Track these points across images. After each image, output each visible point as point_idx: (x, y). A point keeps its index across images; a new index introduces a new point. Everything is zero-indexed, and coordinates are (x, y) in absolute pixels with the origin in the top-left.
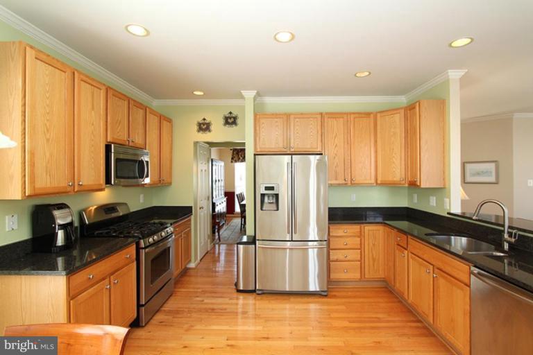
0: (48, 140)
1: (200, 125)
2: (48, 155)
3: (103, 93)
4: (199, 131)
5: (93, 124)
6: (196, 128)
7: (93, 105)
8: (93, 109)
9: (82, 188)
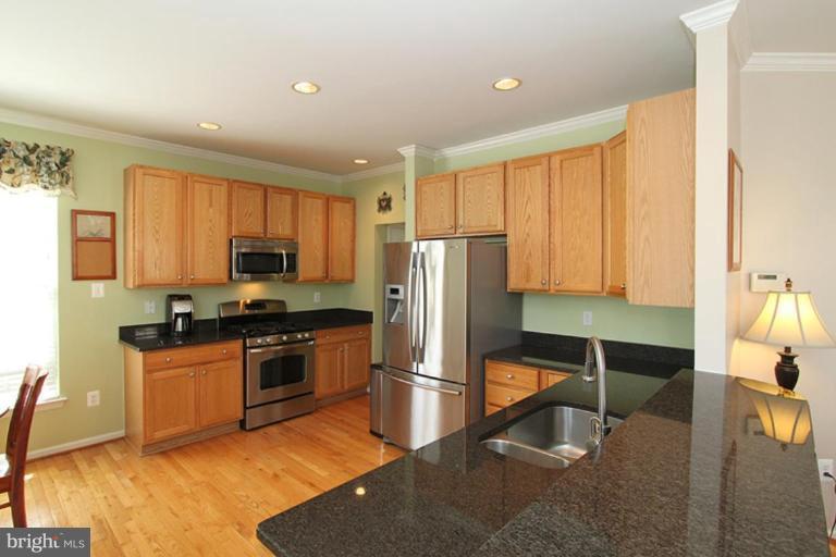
0: (157, 240)
1: (380, 201)
2: (157, 251)
3: (224, 189)
4: (379, 211)
5: (211, 221)
6: (376, 206)
7: (211, 201)
8: (211, 205)
9: (194, 282)
